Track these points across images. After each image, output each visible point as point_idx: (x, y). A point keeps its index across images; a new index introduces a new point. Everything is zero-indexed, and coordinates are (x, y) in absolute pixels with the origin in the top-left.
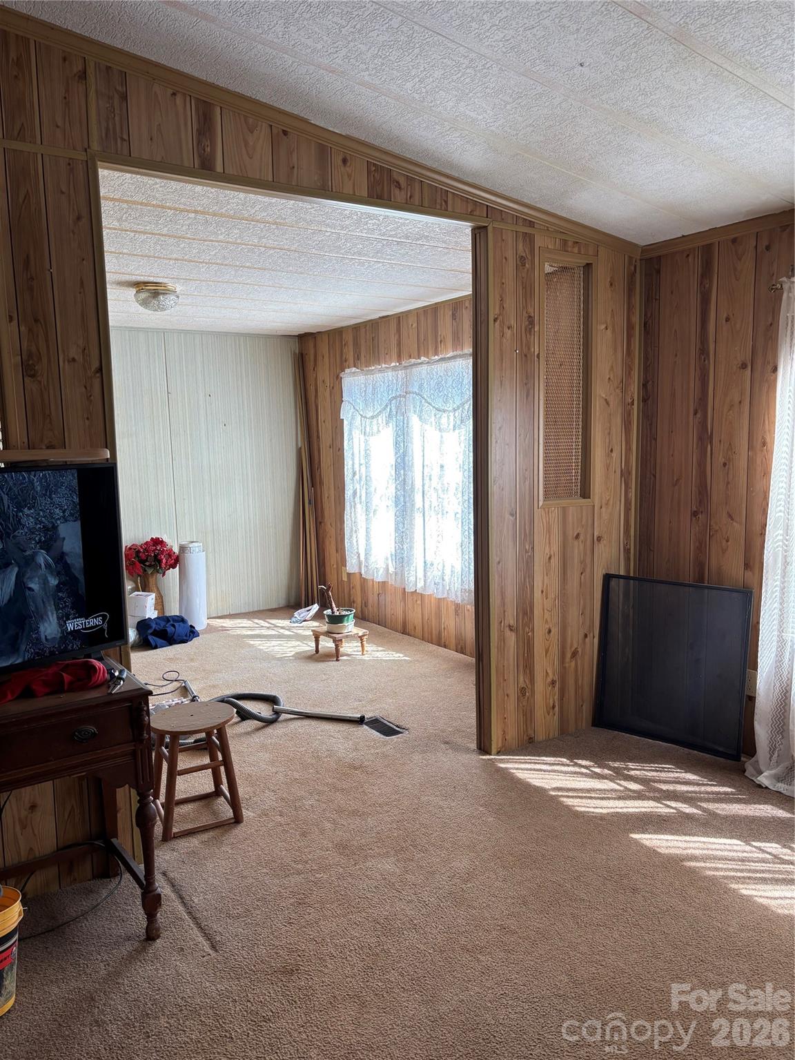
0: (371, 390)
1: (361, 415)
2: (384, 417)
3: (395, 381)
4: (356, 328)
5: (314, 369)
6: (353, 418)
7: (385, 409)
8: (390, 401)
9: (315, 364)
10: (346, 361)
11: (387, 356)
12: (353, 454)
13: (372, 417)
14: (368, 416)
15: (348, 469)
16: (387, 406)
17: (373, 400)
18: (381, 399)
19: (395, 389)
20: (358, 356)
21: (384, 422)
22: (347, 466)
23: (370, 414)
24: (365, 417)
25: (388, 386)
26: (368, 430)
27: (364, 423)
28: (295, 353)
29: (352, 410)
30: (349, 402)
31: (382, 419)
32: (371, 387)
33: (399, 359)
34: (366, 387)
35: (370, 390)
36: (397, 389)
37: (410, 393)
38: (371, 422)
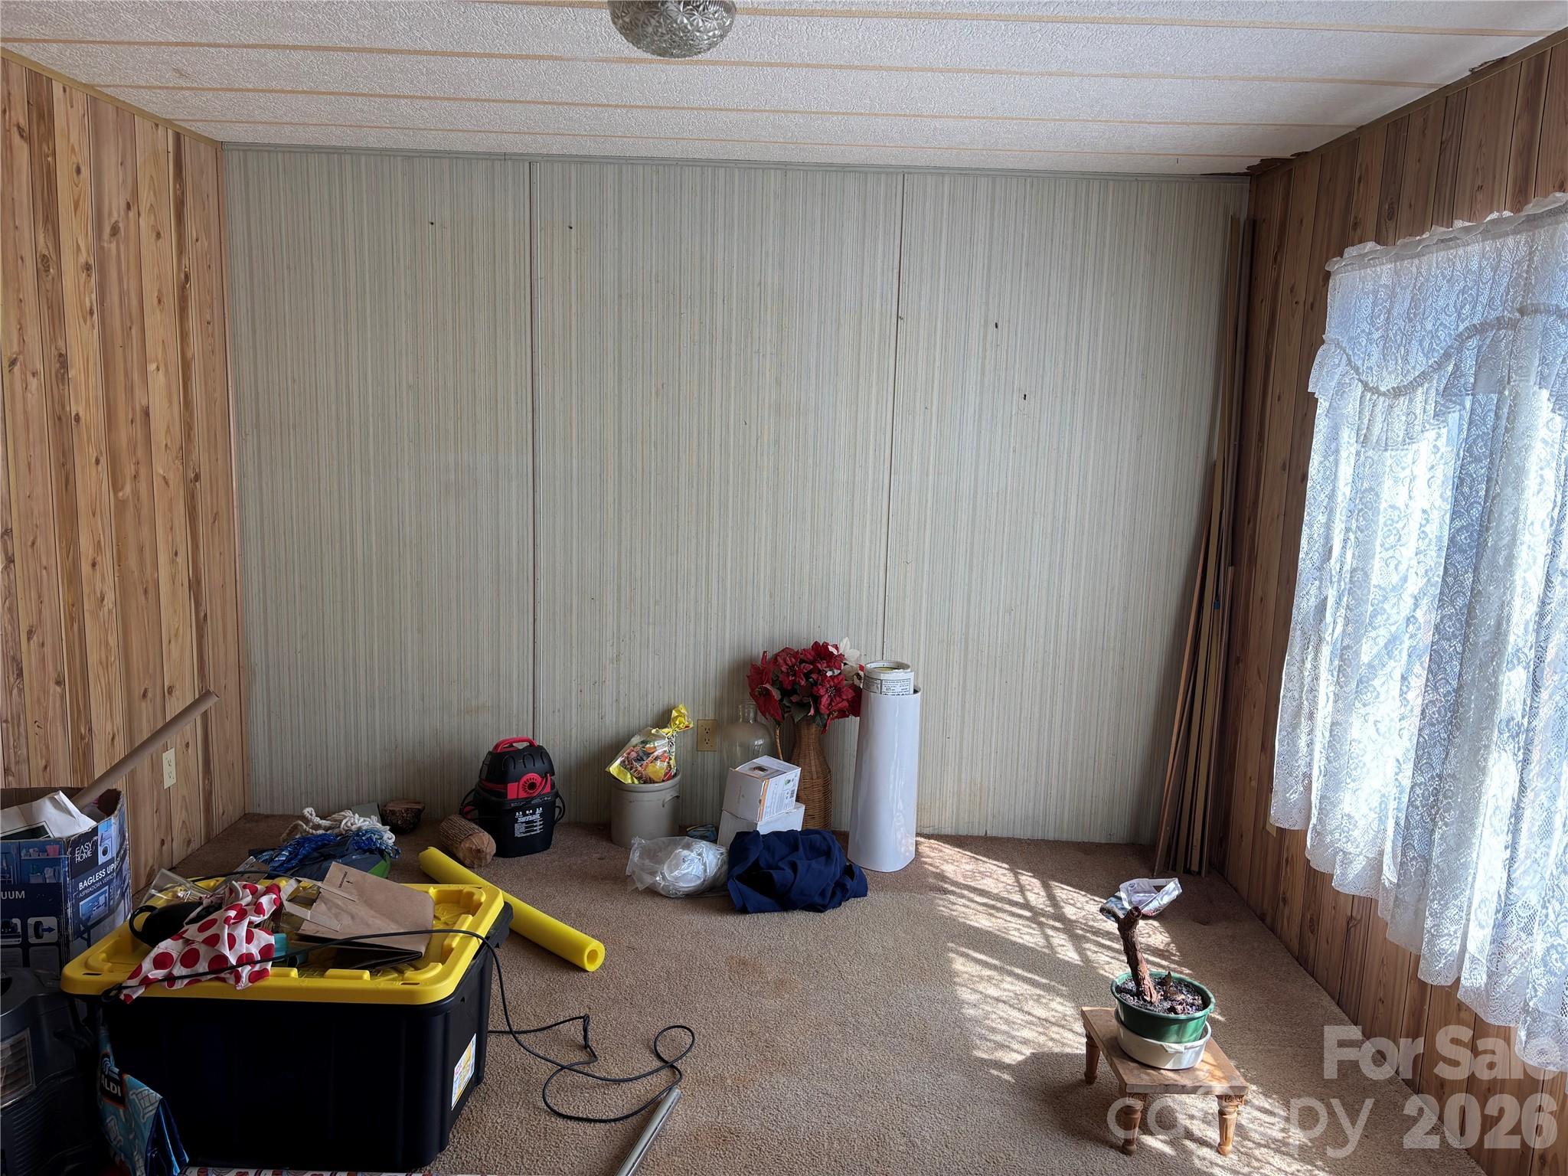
0: (1406, 305)
1: (1365, 385)
2: (1433, 393)
3: (1488, 273)
4: (1396, 123)
5: (1275, 258)
6: (1341, 391)
7: (1439, 366)
8: (1462, 339)
9: (1280, 246)
10: (1355, 226)
11: (1480, 196)
12: (1332, 497)
13: (1397, 392)
14: (1383, 389)
15: (1311, 537)
16: (1447, 356)
17: (1408, 337)
18: (1434, 336)
19: (1484, 299)
20: (1391, 205)
21: (1431, 408)
22: (1311, 527)
23: (1388, 383)
24: (1375, 391)
25: (1463, 291)
26: (1376, 430)
27: (1367, 404)
28: (1235, 220)
29: (1343, 367)
30: (1338, 345)
31: (1423, 400)
32: (1408, 297)
33: (1520, 197)
34: (1392, 296)
35: (1401, 307)
36: (1491, 299)
37: (1537, 311)
38: (1391, 407)
